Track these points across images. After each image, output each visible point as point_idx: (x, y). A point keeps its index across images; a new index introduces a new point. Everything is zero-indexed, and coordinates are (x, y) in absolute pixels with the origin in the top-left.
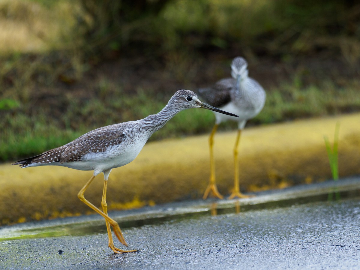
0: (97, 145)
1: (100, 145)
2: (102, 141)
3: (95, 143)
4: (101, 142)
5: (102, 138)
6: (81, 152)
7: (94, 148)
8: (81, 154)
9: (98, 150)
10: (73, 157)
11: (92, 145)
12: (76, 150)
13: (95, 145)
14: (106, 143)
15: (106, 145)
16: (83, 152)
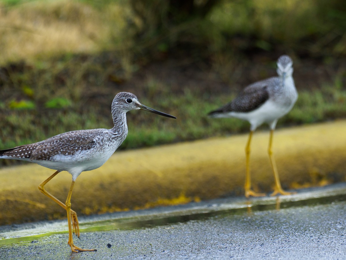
0: (67, 148)
1: (70, 148)
2: (73, 145)
3: (65, 146)
4: (71, 146)
5: (73, 142)
6: (51, 153)
7: (64, 150)
8: (51, 154)
9: (67, 152)
10: (43, 156)
11: (63, 147)
12: (47, 150)
13: (65, 147)
14: (76, 147)
15: (75, 149)
16: (53, 153)
